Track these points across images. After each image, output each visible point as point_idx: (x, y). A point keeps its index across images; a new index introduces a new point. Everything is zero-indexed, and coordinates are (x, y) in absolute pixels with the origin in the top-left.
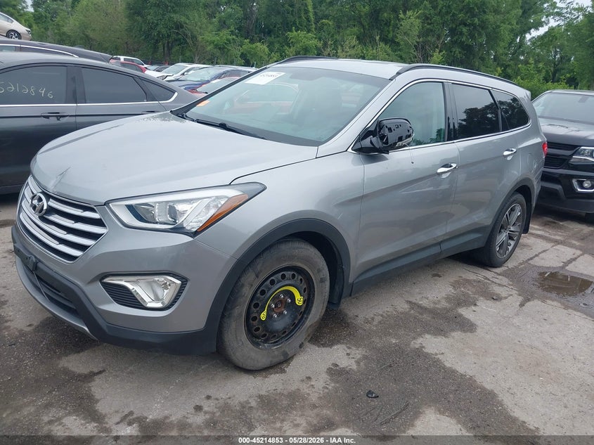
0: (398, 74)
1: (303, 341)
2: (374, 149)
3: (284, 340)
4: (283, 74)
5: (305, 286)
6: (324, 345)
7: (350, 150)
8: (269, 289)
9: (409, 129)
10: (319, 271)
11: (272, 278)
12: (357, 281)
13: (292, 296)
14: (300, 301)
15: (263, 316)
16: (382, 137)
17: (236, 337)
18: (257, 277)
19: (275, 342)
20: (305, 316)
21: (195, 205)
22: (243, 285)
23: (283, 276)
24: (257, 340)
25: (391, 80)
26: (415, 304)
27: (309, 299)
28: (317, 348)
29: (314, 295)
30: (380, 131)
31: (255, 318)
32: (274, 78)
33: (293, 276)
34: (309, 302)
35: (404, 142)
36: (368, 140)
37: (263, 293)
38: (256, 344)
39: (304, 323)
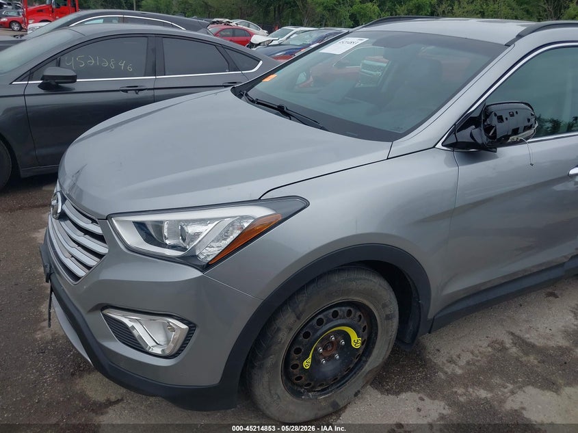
0: (520, 36)
1: (359, 388)
2: (474, 144)
3: (334, 387)
4: (365, 40)
5: (365, 324)
6: (388, 392)
7: (439, 145)
8: (316, 331)
9: (530, 117)
10: (384, 306)
11: (320, 316)
12: (439, 315)
13: (347, 337)
14: (357, 343)
15: (307, 364)
16: (488, 129)
17: (270, 391)
18: (298, 318)
19: (323, 390)
20: (364, 359)
21: (211, 226)
22: (279, 329)
23: (335, 315)
24: (299, 389)
25: (508, 45)
26: (519, 337)
27: (369, 338)
28: (379, 396)
29: (376, 334)
30: (485, 121)
31: (295, 366)
32: (354, 45)
33: (349, 313)
34: (369, 344)
35: (520, 137)
36: (467, 132)
37: (307, 335)
38: (297, 394)
39: (362, 367)
